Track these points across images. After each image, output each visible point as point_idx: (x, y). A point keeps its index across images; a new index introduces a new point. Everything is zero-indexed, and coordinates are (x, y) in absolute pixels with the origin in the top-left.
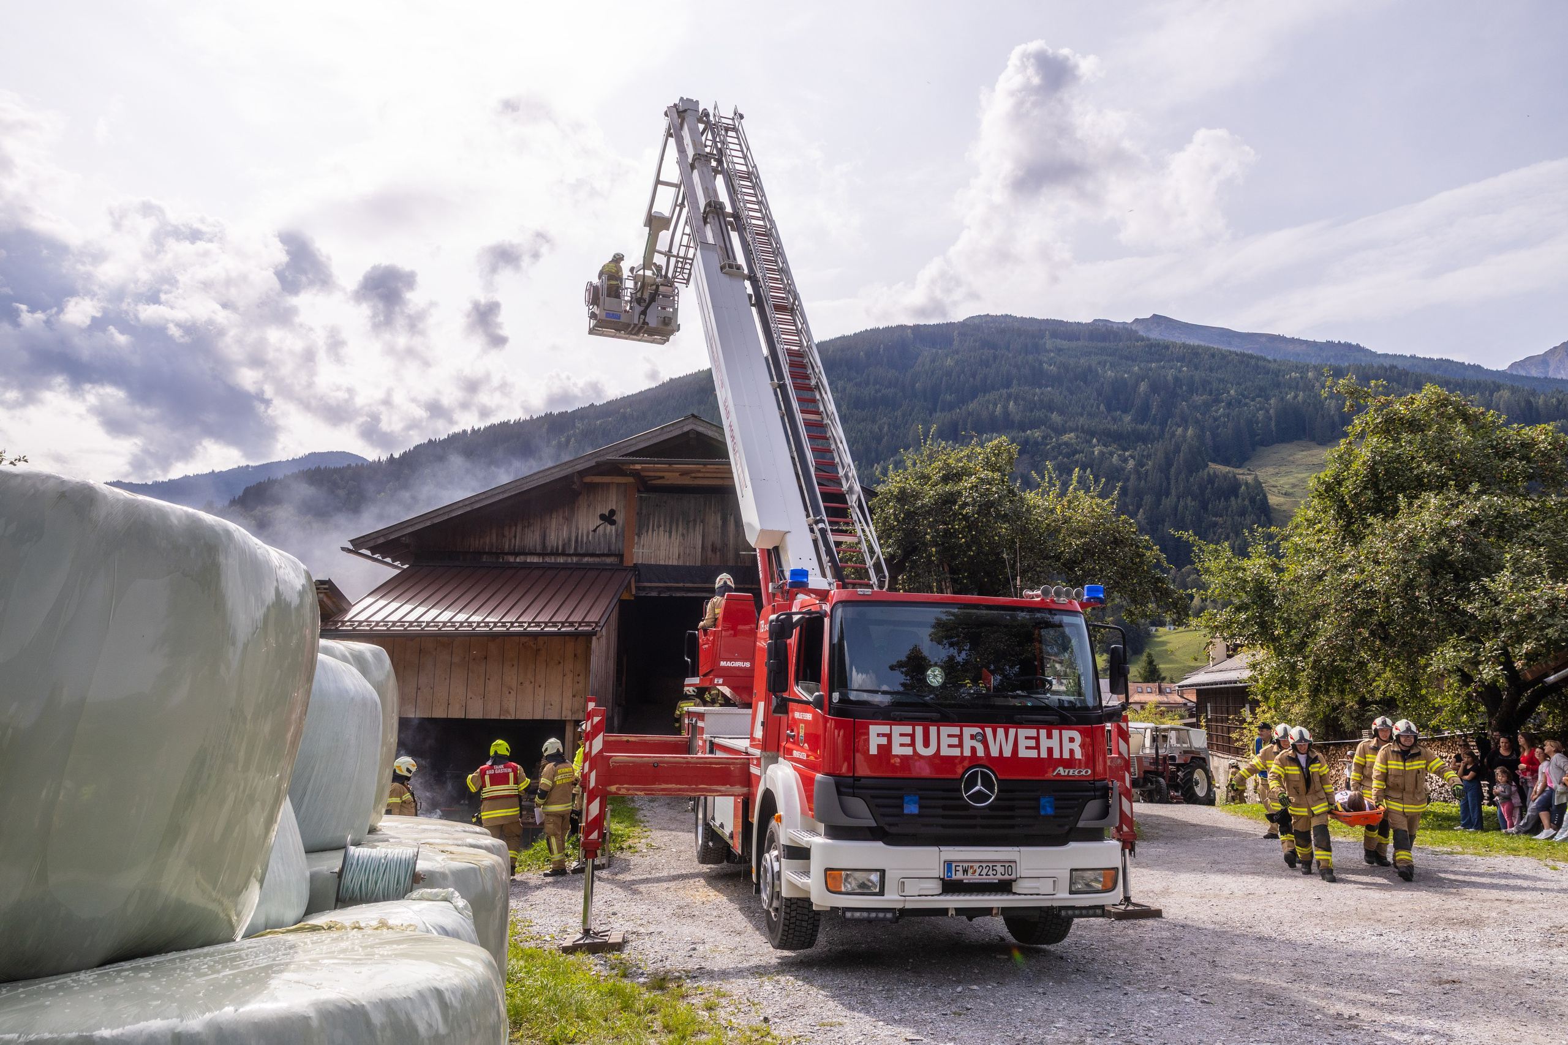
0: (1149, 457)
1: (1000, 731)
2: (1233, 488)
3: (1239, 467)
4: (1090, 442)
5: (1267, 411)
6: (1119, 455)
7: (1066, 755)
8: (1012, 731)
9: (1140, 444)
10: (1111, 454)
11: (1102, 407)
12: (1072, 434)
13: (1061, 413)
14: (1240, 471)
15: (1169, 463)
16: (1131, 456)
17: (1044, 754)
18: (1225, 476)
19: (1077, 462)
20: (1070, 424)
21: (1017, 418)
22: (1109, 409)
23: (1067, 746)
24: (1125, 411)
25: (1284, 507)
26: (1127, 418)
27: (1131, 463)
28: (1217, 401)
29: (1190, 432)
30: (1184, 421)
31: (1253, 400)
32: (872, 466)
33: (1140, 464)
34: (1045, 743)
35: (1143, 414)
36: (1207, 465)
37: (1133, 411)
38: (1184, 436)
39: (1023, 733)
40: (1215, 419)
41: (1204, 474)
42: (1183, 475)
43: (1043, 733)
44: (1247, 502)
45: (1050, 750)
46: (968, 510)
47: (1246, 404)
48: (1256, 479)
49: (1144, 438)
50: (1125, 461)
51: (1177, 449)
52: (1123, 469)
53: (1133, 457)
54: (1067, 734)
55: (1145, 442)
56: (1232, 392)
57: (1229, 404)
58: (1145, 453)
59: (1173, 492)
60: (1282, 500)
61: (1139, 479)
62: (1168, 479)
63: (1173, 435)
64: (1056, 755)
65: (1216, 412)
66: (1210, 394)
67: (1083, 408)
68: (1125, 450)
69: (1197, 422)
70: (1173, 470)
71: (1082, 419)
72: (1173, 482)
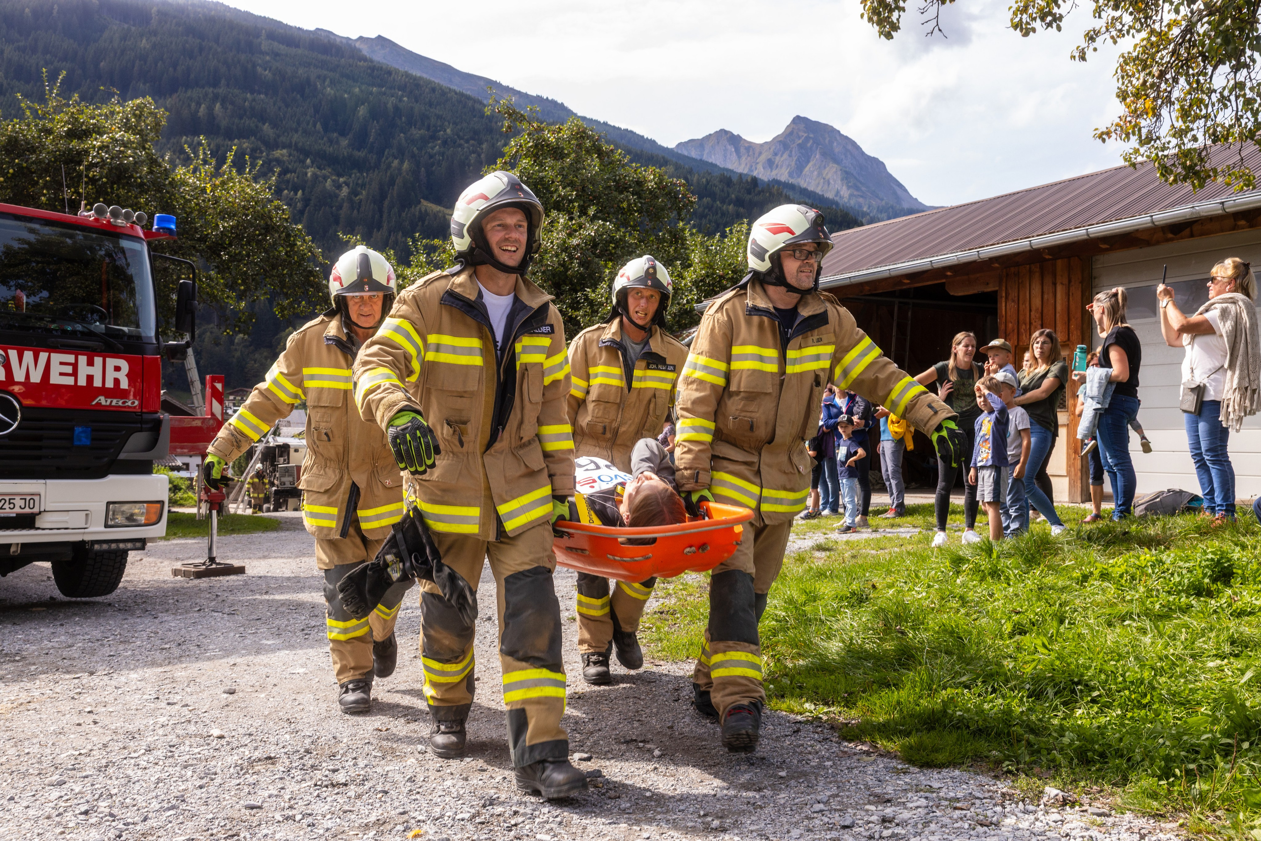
0: (363, 186)
1: (28, 355)
4: (303, 162)
5: (479, 155)
6: (333, 181)
7: (110, 384)
8: (43, 356)
9: (355, 171)
10: (325, 178)
11: (319, 126)
12: (285, 151)
13: (274, 125)
15: (383, 195)
16: (345, 183)
17: (82, 382)
19: (288, 181)
20: (283, 139)
21: (224, 123)
22: (326, 129)
23: (111, 375)
24: (343, 134)
26: (344, 142)
27: (345, 191)
28: (434, 138)
29: (406, 165)
30: (401, 154)
31: (467, 141)
33: (354, 193)
34: (84, 370)
35: (361, 140)
36: (420, 202)
37: (350, 136)
38: (400, 169)
39: (56, 358)
40: (431, 156)
41: (415, 210)
42: (396, 210)
43: (83, 359)
45: (90, 378)
46: (95, 172)
47: (460, 145)
49: (359, 165)
50: (339, 187)
51: (392, 182)
52: (337, 196)
53: (347, 184)
54: (111, 362)
55: (361, 171)
56: (449, 131)
57: (445, 143)
58: (360, 182)
59: (385, 225)
61: (352, 208)
62: (381, 211)
63: (389, 166)
64: (97, 383)
65: (432, 148)
66: (428, 129)
67: (299, 123)
68: (340, 175)
69: (413, 156)
70: (386, 203)
71: (296, 136)
72: (385, 216)
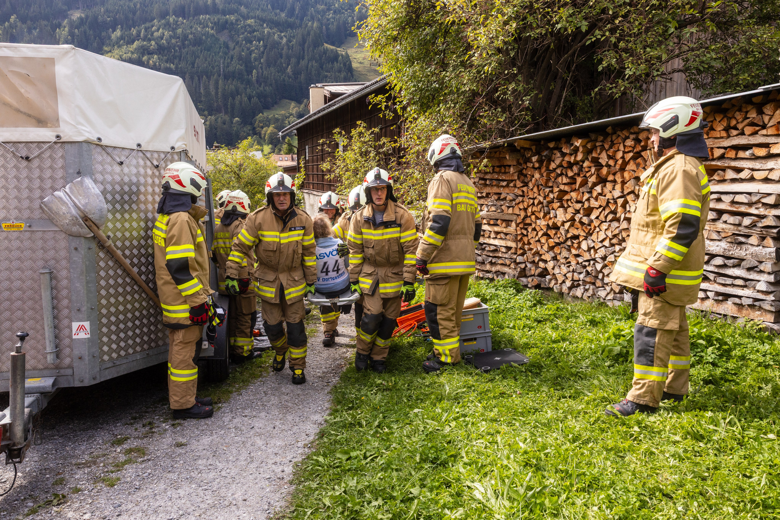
2: (335, 57)
3: (339, 47)
14: (339, 49)
18: (332, 50)
25: (359, 69)
32: (130, 30)
44: (342, 65)
48: (347, 53)
60: (358, 65)
